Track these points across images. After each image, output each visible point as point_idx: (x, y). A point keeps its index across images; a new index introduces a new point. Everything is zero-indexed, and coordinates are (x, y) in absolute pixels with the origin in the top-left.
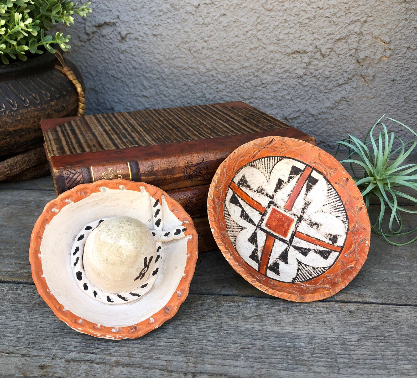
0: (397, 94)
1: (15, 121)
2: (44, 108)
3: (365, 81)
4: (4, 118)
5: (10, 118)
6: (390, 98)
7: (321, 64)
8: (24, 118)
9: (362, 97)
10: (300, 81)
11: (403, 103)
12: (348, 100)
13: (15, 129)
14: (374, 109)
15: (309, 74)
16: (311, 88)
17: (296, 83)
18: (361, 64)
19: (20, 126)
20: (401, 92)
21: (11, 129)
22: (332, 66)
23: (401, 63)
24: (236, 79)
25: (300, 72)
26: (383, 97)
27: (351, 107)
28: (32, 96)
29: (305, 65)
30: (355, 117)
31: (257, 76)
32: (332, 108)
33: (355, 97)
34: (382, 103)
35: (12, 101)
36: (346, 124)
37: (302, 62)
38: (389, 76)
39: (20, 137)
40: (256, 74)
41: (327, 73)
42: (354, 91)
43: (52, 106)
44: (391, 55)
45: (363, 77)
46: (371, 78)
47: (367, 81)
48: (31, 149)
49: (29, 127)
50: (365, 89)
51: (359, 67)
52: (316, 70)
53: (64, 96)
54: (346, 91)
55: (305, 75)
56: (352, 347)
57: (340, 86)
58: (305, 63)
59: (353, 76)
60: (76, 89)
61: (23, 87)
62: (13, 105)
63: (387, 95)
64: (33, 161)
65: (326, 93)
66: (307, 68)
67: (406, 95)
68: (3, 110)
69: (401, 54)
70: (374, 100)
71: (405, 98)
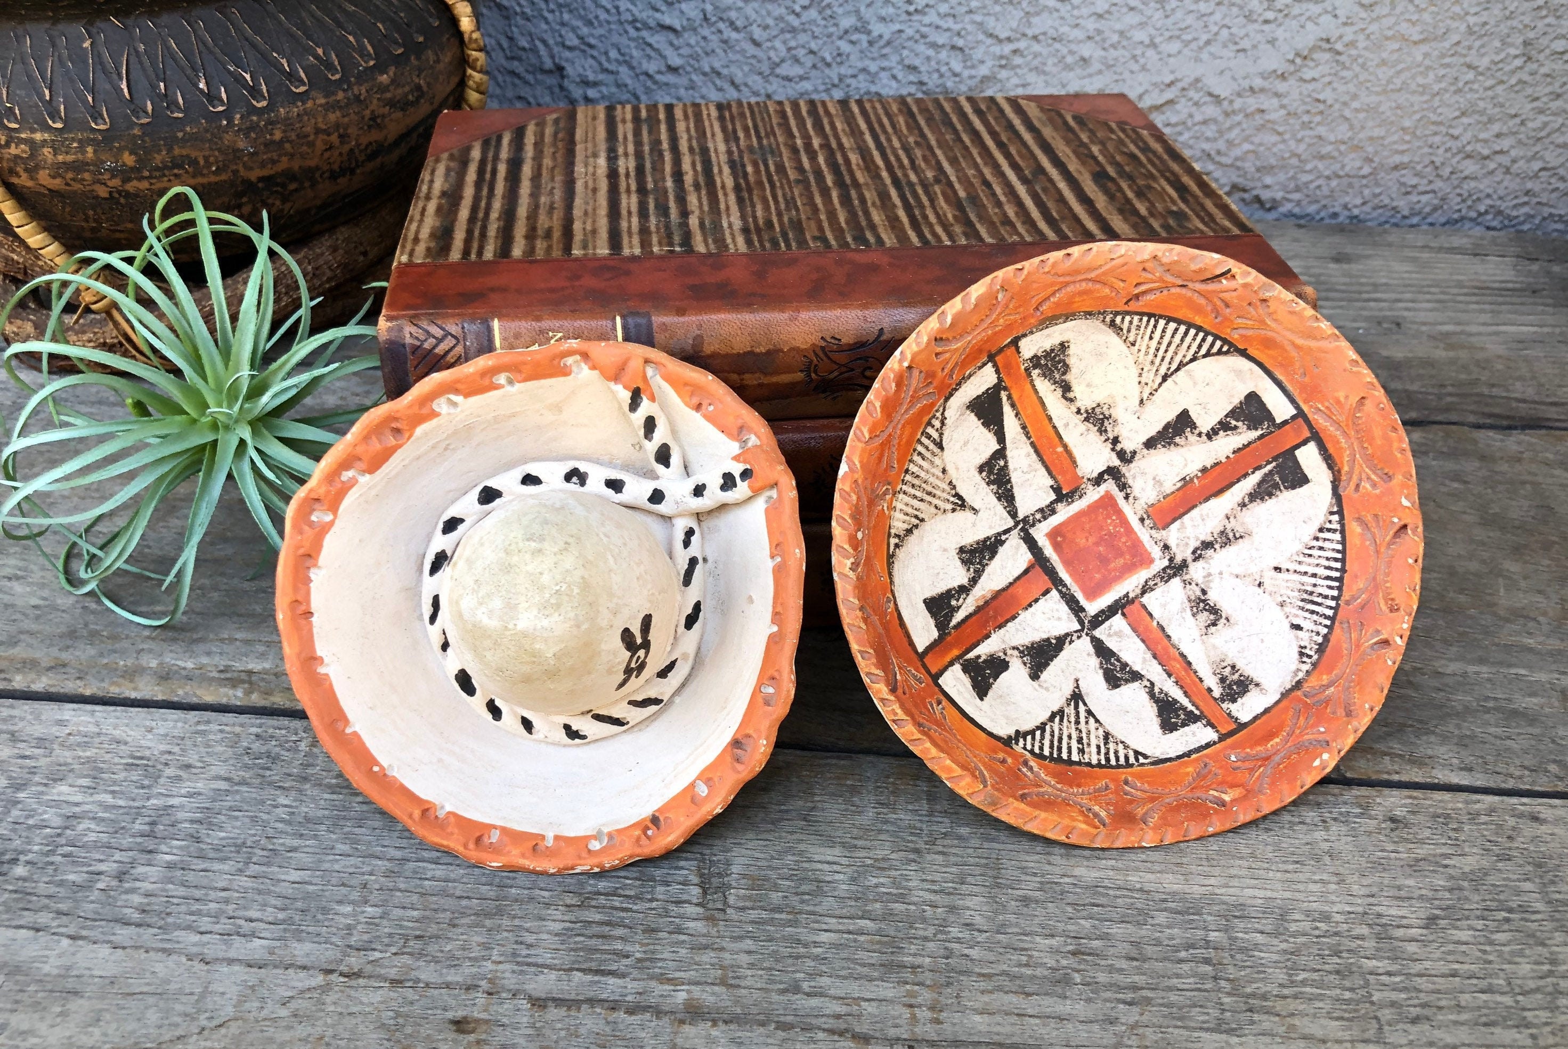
0: (1504, 29)
1: (266, 145)
2: (357, 98)
4: (228, 138)
5: (247, 136)
6: (1477, 44)
8: (293, 136)
9: (1387, 38)
11: (1518, 62)
12: (1339, 47)
13: (266, 172)
14: (1420, 80)
19: (284, 163)
20: (1515, 23)
21: (253, 175)
26: (1455, 38)
27: (1344, 73)
28: (317, 57)
30: (1355, 105)
32: (1283, 77)
33: (1361, 37)
34: (1447, 60)
35: (248, 77)
36: (1322, 130)
39: (284, 201)
42: (1363, 15)
43: (383, 89)
48: (320, 234)
49: (312, 163)
50: (1399, 10)
53: (418, 50)
54: (1336, 16)
56: (1412, 948)
60: (454, 22)
61: (280, 23)
62: (255, 91)
63: (1470, 31)
64: (329, 273)
65: (1266, 22)
67: (1531, 35)
68: (221, 109)
70: (1424, 48)
71: (1526, 43)
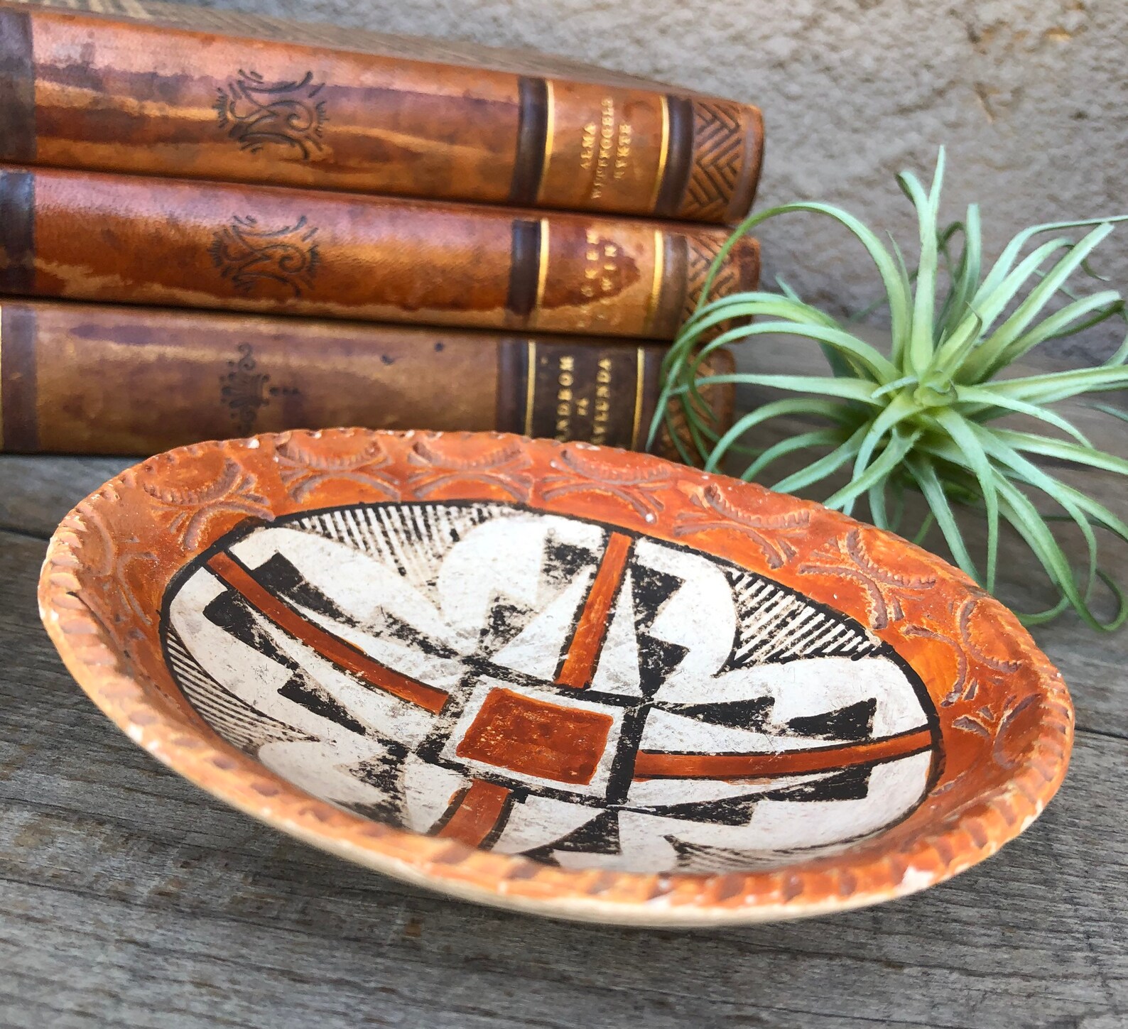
0: (1085, 163)
3: (988, 108)
6: (1060, 176)
7: (853, 30)
9: (972, 160)
10: (777, 77)
11: (1100, 200)
12: (924, 162)
15: (807, 57)
16: (810, 107)
17: (764, 83)
18: (982, 45)
20: (1096, 159)
22: (885, 40)
23: (1111, 61)
24: (573, 40)
25: (782, 47)
26: (1037, 168)
29: (797, 25)
31: (638, 42)
32: (870, 184)
34: (1031, 189)
37: (789, 15)
38: (1067, 102)
40: (640, 33)
41: (868, 62)
44: (1082, 28)
45: (982, 90)
46: (1007, 96)
47: (995, 107)
50: (982, 134)
51: (969, 58)
52: (834, 48)
54: (921, 133)
55: (797, 60)
57: (904, 111)
58: (802, 18)
59: (952, 83)
63: (1053, 162)
65: (855, 130)
66: (806, 39)
67: (1112, 172)
69: (1113, 28)
70: (1007, 175)
71: (1109, 181)
